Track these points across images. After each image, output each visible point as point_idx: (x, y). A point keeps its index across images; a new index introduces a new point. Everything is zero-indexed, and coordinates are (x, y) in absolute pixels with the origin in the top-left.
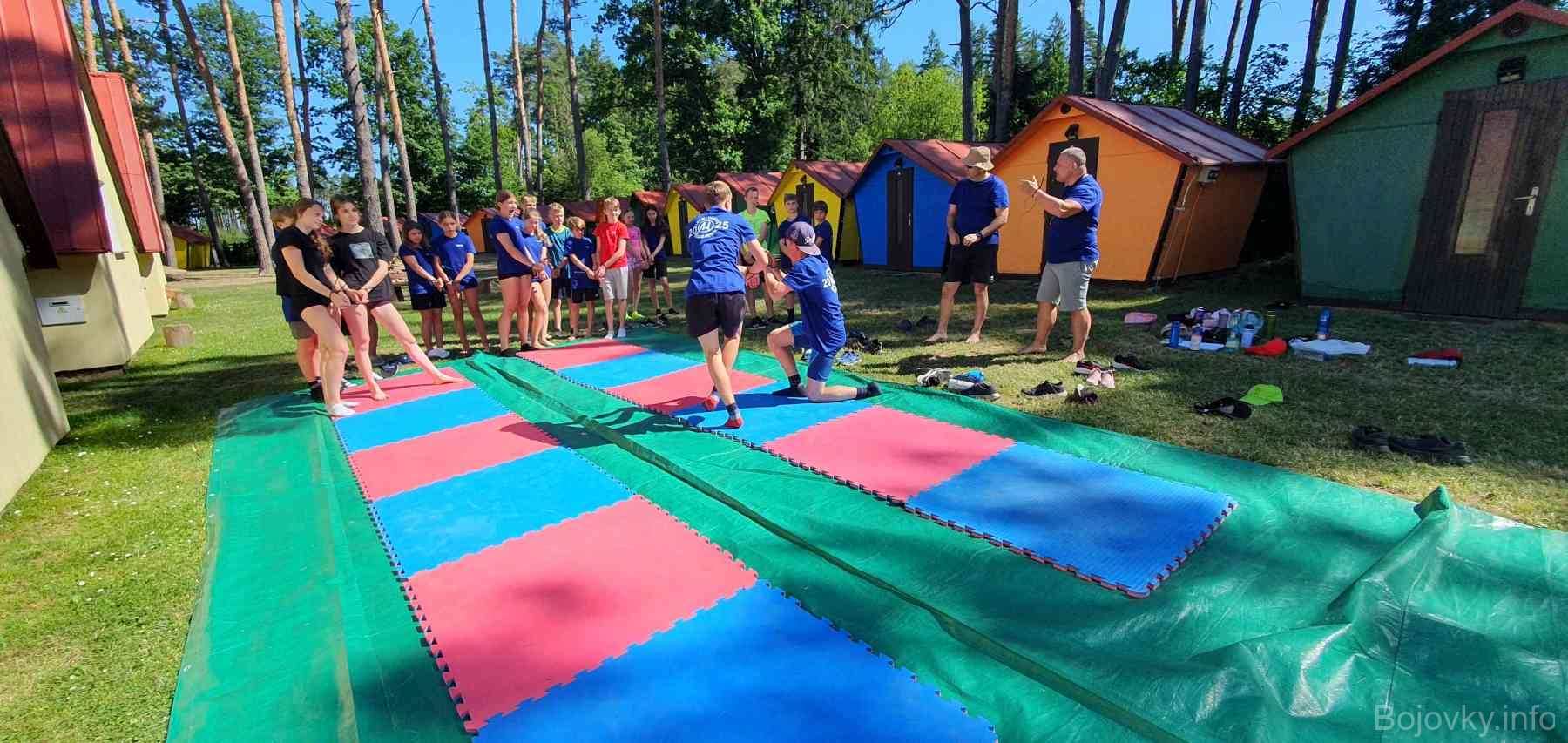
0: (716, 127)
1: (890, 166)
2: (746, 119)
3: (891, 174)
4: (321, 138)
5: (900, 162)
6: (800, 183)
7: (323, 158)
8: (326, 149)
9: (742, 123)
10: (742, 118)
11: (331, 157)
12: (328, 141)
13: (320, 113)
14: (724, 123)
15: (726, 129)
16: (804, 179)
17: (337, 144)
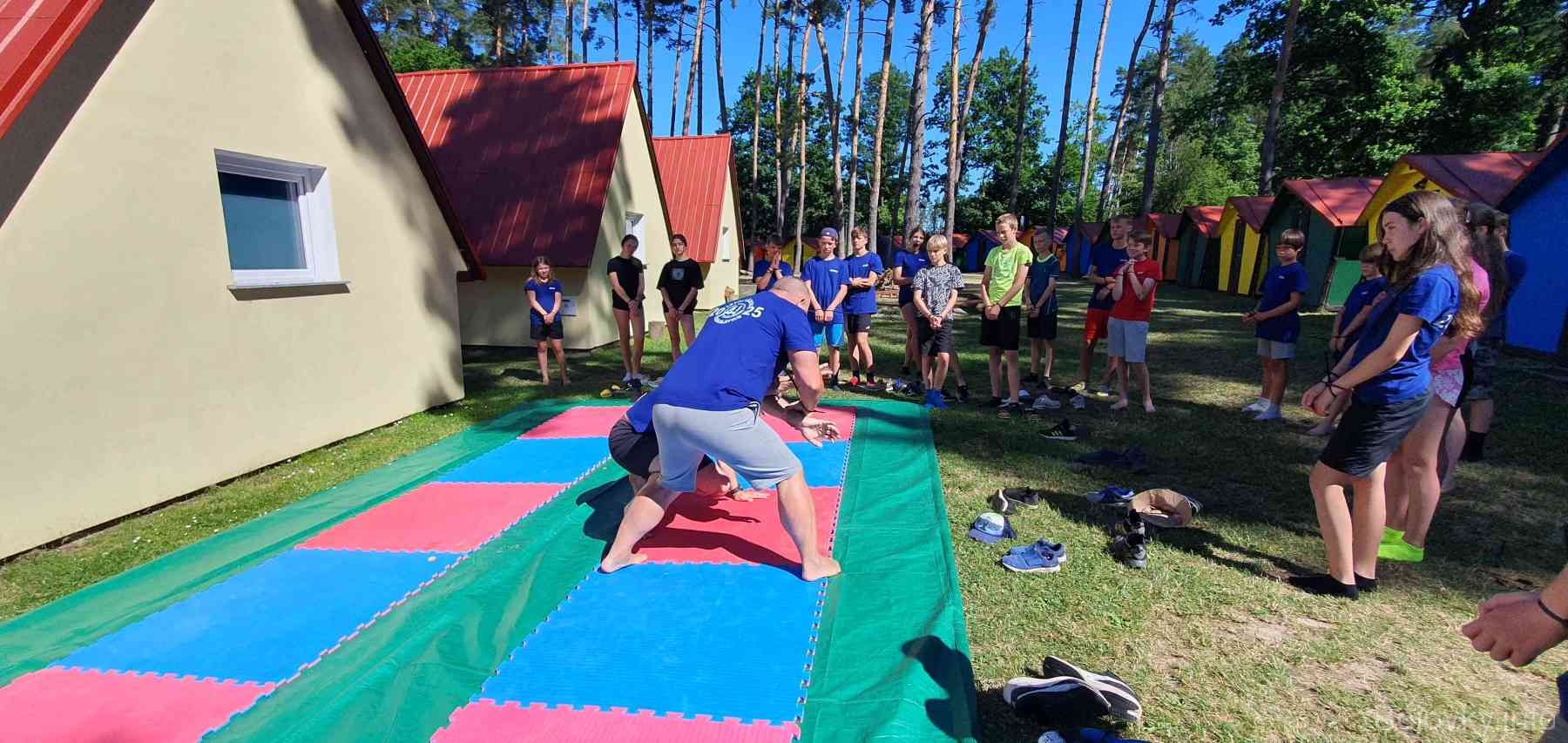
0: (1372, 114)
2: (1434, 98)
4: (932, 166)
7: (929, 183)
8: (934, 175)
10: (1428, 96)
11: (935, 182)
12: (937, 167)
13: (934, 145)
14: (1387, 108)
15: (1389, 116)
17: (943, 170)
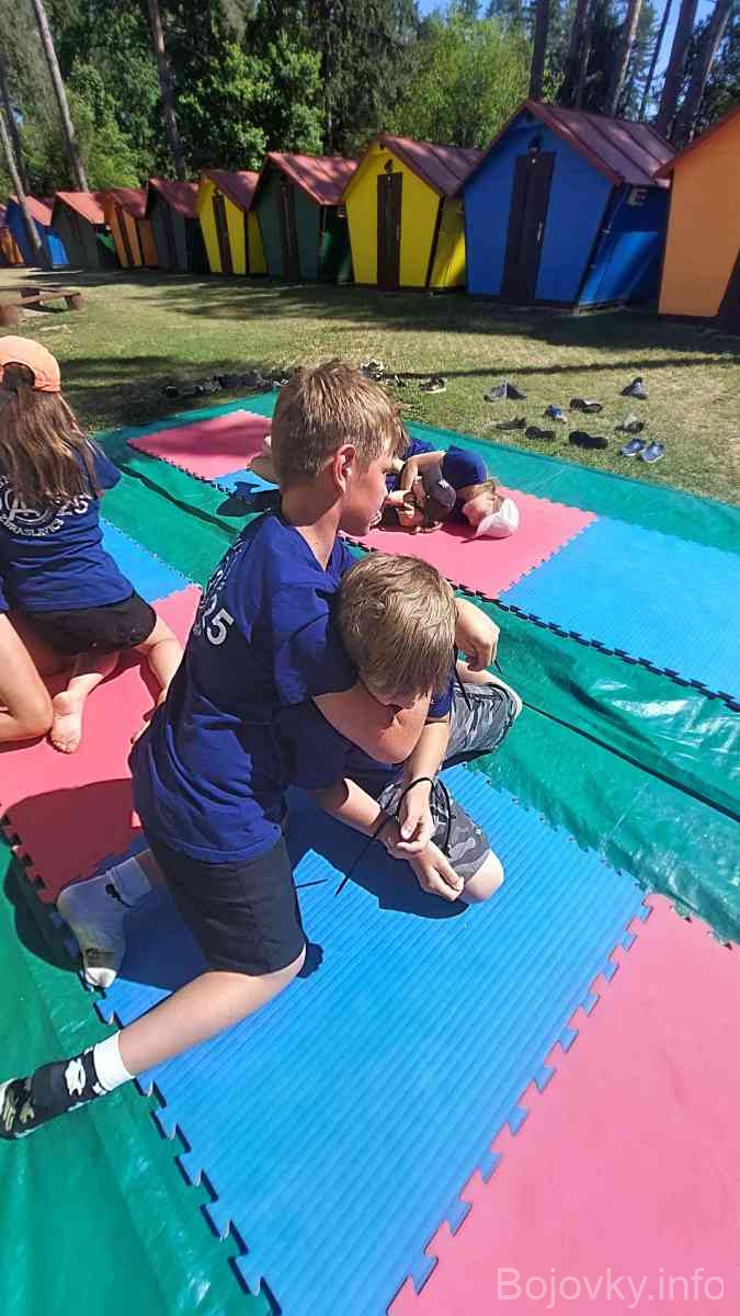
0: (231, 89)
1: (523, 147)
3: (521, 162)
5: (536, 142)
6: (385, 172)
9: (260, 84)
10: (261, 76)
14: (239, 83)
15: (242, 92)
16: (389, 165)
